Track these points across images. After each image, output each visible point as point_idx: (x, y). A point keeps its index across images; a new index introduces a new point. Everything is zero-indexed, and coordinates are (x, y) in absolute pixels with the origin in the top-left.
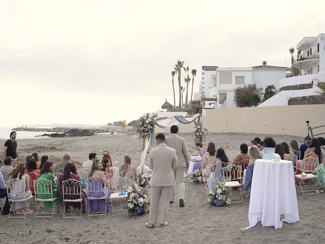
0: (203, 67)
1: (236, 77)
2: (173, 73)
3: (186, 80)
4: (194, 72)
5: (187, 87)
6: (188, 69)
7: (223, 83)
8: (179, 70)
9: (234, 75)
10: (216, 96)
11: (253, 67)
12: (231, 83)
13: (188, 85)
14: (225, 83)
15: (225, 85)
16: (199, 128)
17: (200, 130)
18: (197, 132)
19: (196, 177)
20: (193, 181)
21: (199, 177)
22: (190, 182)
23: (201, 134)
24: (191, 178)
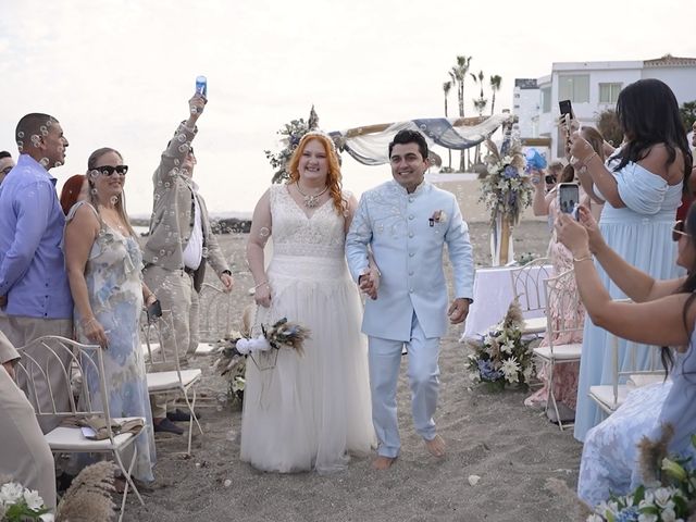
0: (517, 80)
1: (600, 85)
2: (447, 87)
4: (496, 81)
6: (481, 77)
8: (460, 78)
9: (595, 81)
10: (549, 134)
11: (645, 62)
12: (588, 102)
14: (574, 101)
16: (507, 165)
17: (510, 171)
18: (502, 180)
19: (492, 360)
20: (476, 379)
21: (504, 361)
22: (465, 381)
23: (515, 188)
24: (468, 365)
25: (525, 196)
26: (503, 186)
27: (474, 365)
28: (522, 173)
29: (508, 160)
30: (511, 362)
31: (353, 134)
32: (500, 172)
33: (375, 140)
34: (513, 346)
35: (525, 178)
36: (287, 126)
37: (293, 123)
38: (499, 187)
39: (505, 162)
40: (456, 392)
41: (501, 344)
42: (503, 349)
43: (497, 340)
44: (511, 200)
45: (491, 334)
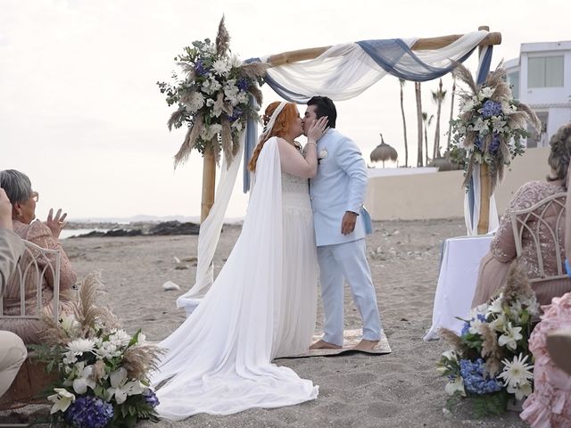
3: (434, 95)
5: (439, 113)
7: (539, 86)
12: (563, 85)
13: (440, 106)
14: (545, 86)
15: (546, 89)
16: (486, 99)
17: (491, 106)
18: (480, 119)
19: (484, 360)
20: (457, 392)
21: (507, 362)
22: (438, 397)
23: (498, 129)
24: (443, 369)
25: (512, 141)
26: (482, 127)
27: (454, 370)
28: (507, 110)
29: (487, 92)
30: (518, 363)
31: (277, 61)
32: (476, 108)
33: (307, 69)
34: (519, 337)
35: (512, 115)
36: (188, 49)
37: (194, 44)
38: (476, 129)
39: (483, 96)
40: (422, 415)
41: (499, 334)
42: (503, 340)
43: (492, 325)
44: (491, 147)
45: (479, 317)
